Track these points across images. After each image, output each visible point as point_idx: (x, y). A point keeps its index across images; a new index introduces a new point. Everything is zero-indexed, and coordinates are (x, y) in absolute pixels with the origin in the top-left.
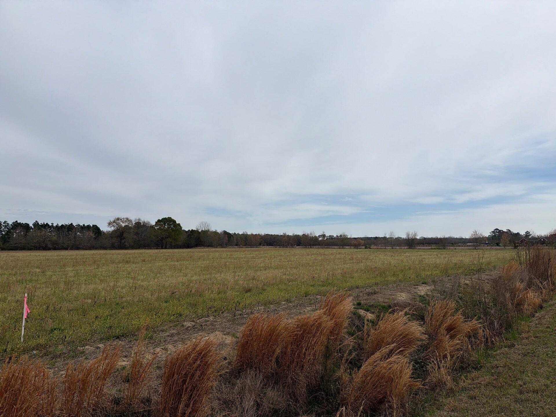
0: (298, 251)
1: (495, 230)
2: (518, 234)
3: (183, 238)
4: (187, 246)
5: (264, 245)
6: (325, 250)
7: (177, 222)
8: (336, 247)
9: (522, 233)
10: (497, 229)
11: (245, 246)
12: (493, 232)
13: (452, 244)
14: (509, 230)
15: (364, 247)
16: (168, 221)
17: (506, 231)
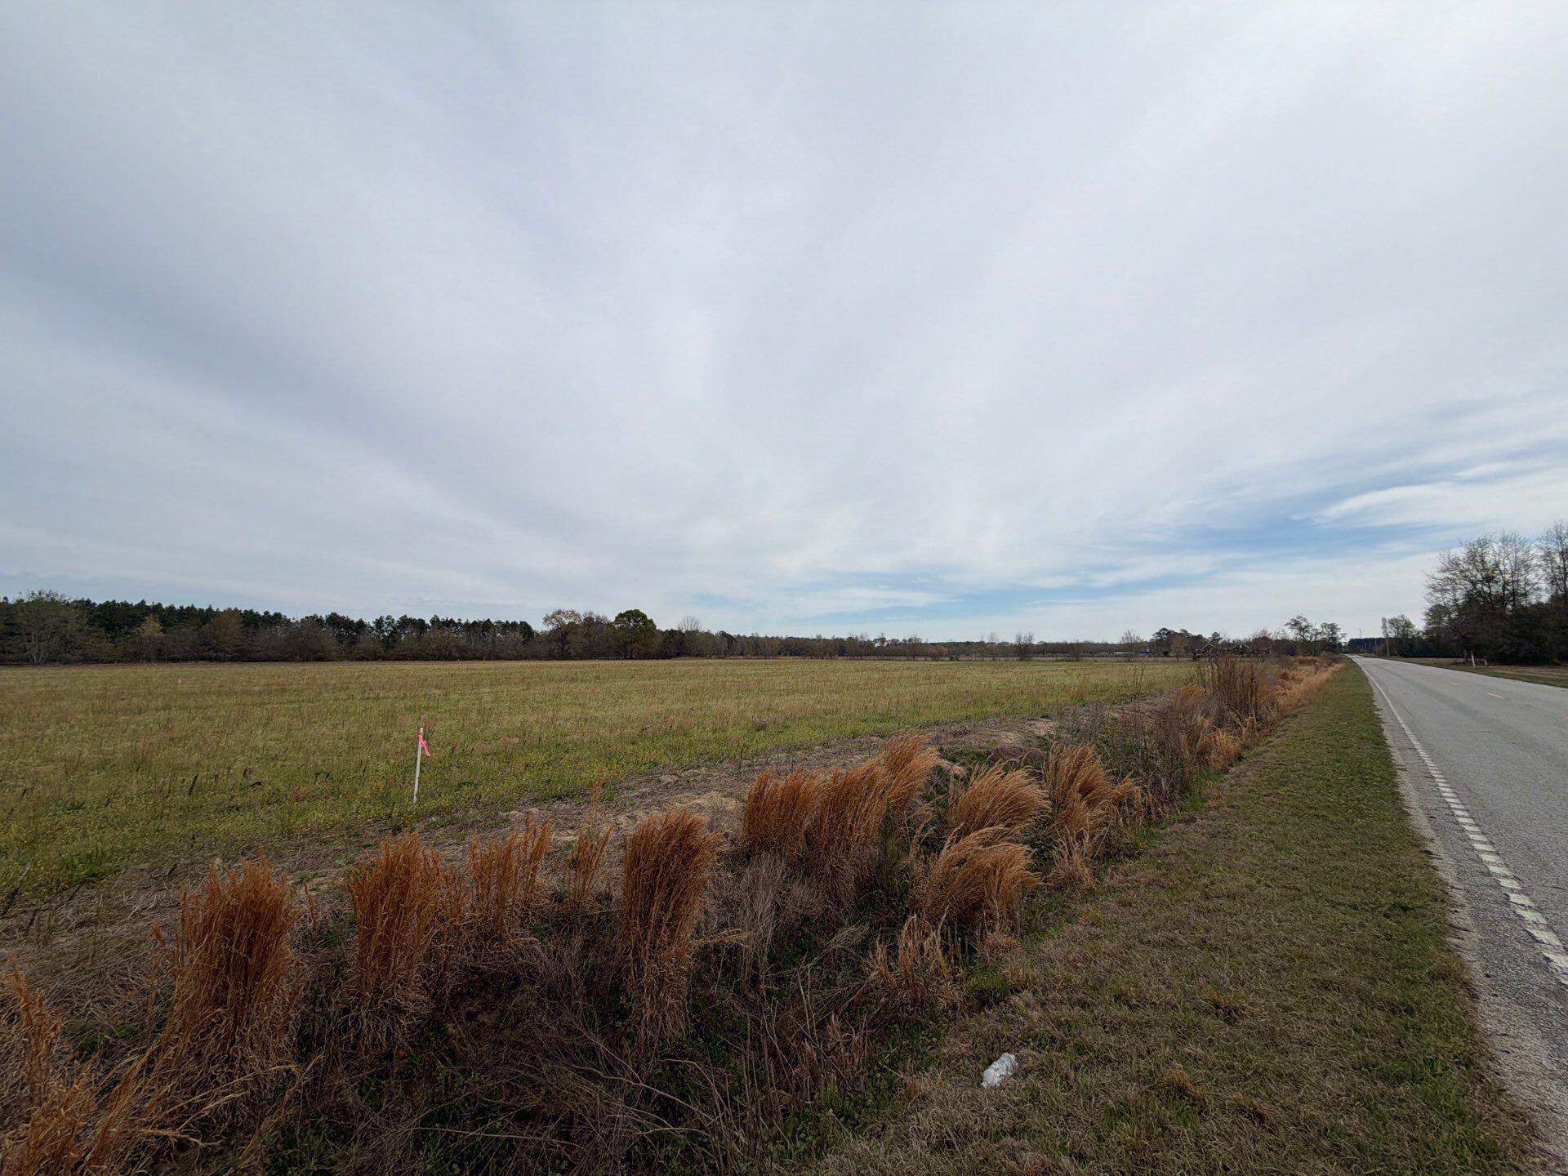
0: (840, 664)
1: (1162, 630)
2: (1199, 637)
3: (657, 642)
4: (664, 655)
5: (785, 655)
6: (884, 662)
7: (649, 618)
8: (902, 658)
9: (1207, 635)
10: (1165, 629)
11: (755, 655)
12: (1158, 634)
13: (1091, 653)
14: (1185, 631)
15: (948, 659)
16: (635, 615)
17: (1179, 632)
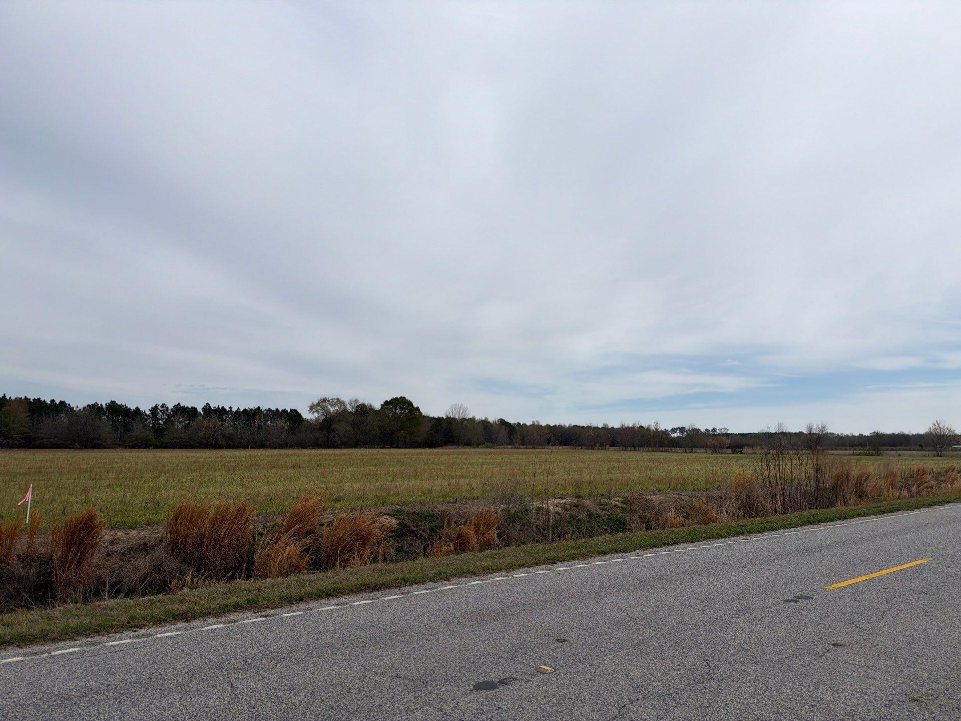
3: (424, 431)
4: (430, 443)
7: (415, 405)
8: (678, 449)
11: (523, 444)
15: (730, 451)
16: (401, 403)
